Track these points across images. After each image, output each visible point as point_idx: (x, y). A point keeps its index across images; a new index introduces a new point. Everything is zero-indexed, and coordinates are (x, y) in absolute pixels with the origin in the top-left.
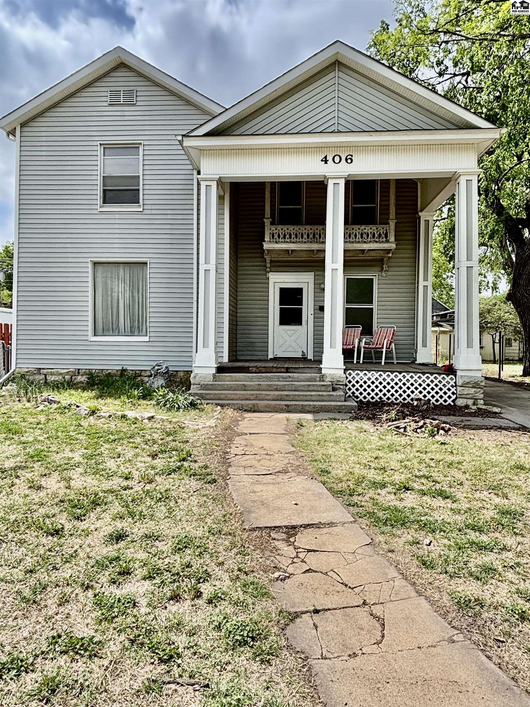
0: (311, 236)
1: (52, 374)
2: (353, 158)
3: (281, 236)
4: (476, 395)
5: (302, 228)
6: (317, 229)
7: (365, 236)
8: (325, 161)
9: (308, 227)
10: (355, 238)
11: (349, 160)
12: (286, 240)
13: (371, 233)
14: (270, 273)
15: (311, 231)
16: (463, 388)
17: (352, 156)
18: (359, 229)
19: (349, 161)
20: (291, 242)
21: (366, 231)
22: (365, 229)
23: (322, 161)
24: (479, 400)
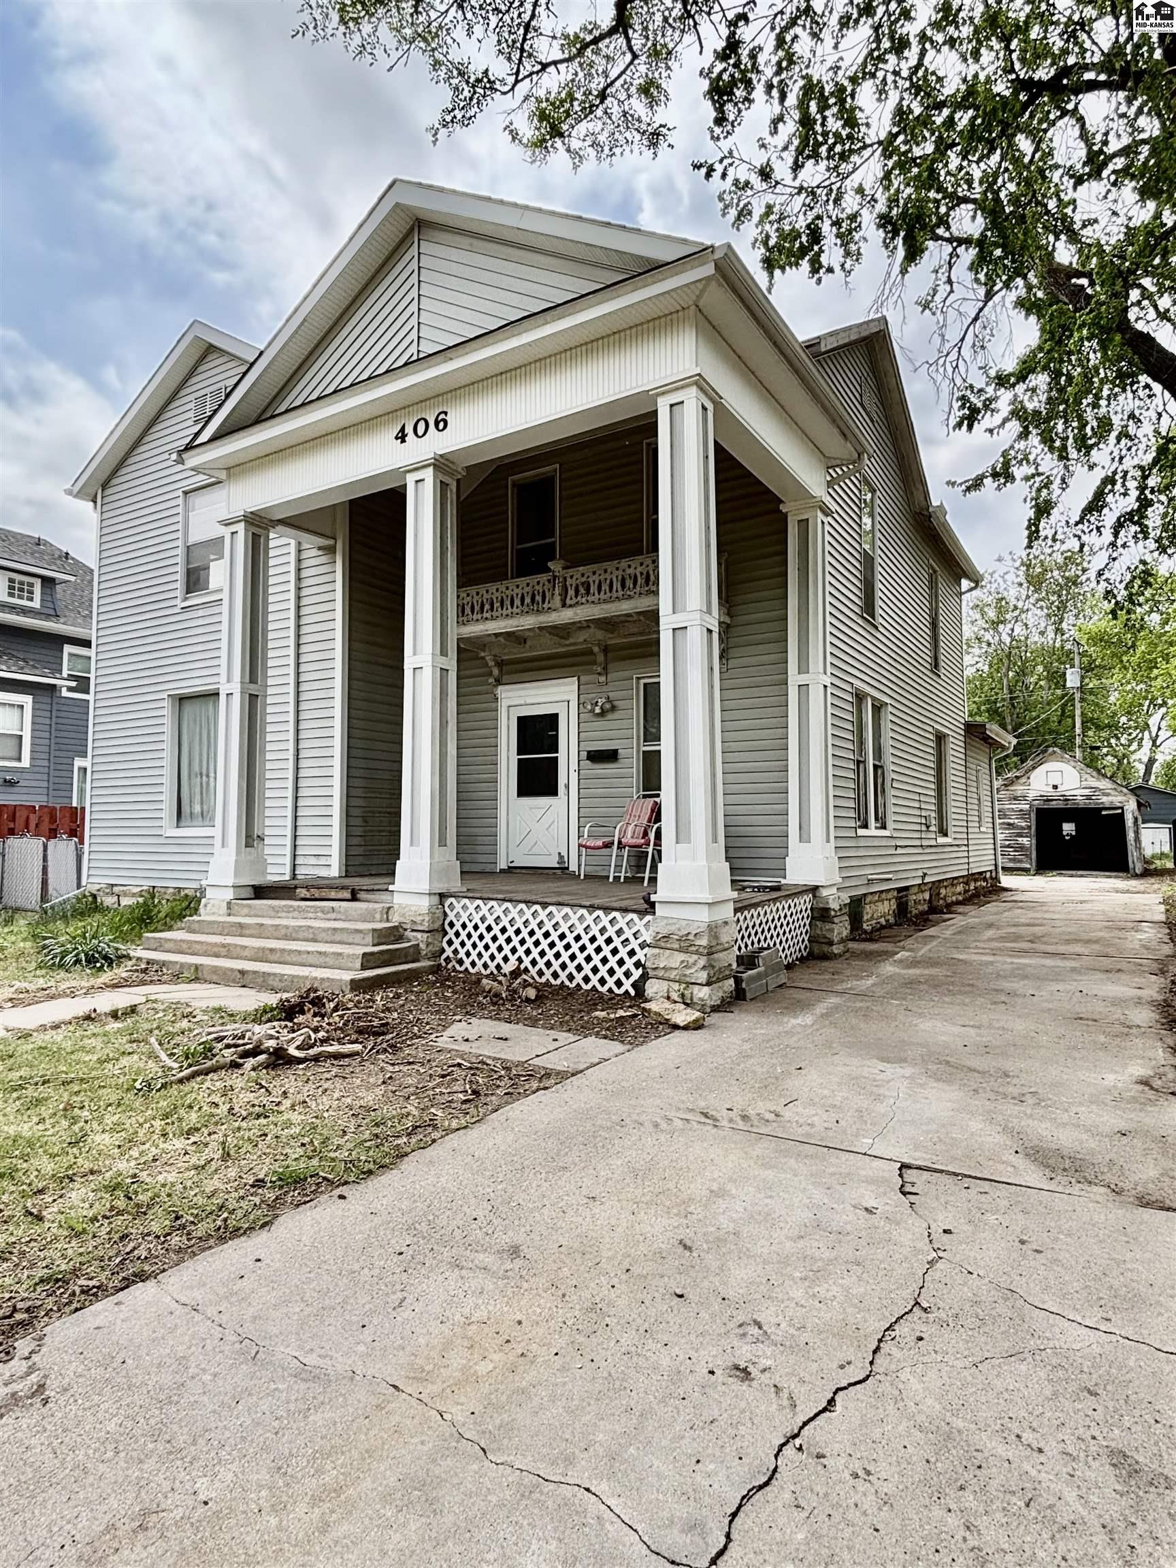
0: (528, 600)
1: (125, 895)
2: (448, 418)
3: (477, 608)
4: (688, 972)
5: (510, 584)
6: (538, 583)
7: (629, 583)
8: (402, 437)
9: (522, 581)
10: (611, 590)
11: (441, 423)
12: (485, 615)
13: (641, 574)
14: (500, 688)
15: (527, 589)
16: (657, 951)
17: (446, 413)
18: (617, 569)
19: (441, 425)
20: (492, 618)
21: (631, 571)
22: (629, 566)
23: (397, 438)
24: (696, 988)
